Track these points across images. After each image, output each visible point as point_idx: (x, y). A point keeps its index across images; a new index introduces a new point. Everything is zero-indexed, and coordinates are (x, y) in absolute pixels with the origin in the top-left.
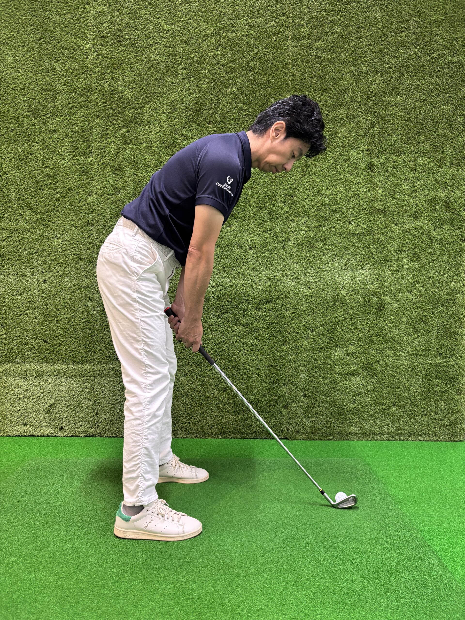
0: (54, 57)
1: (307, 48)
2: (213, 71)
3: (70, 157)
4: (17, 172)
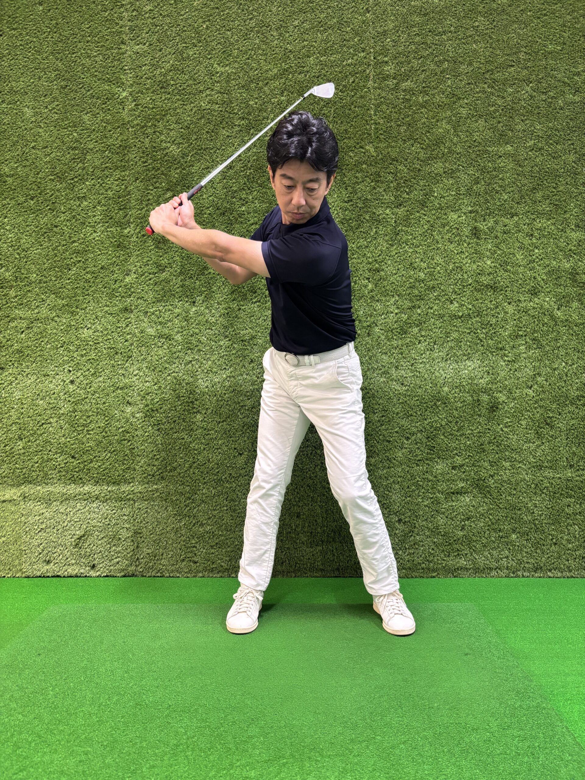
0: (83, 108)
1: (393, 89)
3: (103, 229)
4: (38, 249)
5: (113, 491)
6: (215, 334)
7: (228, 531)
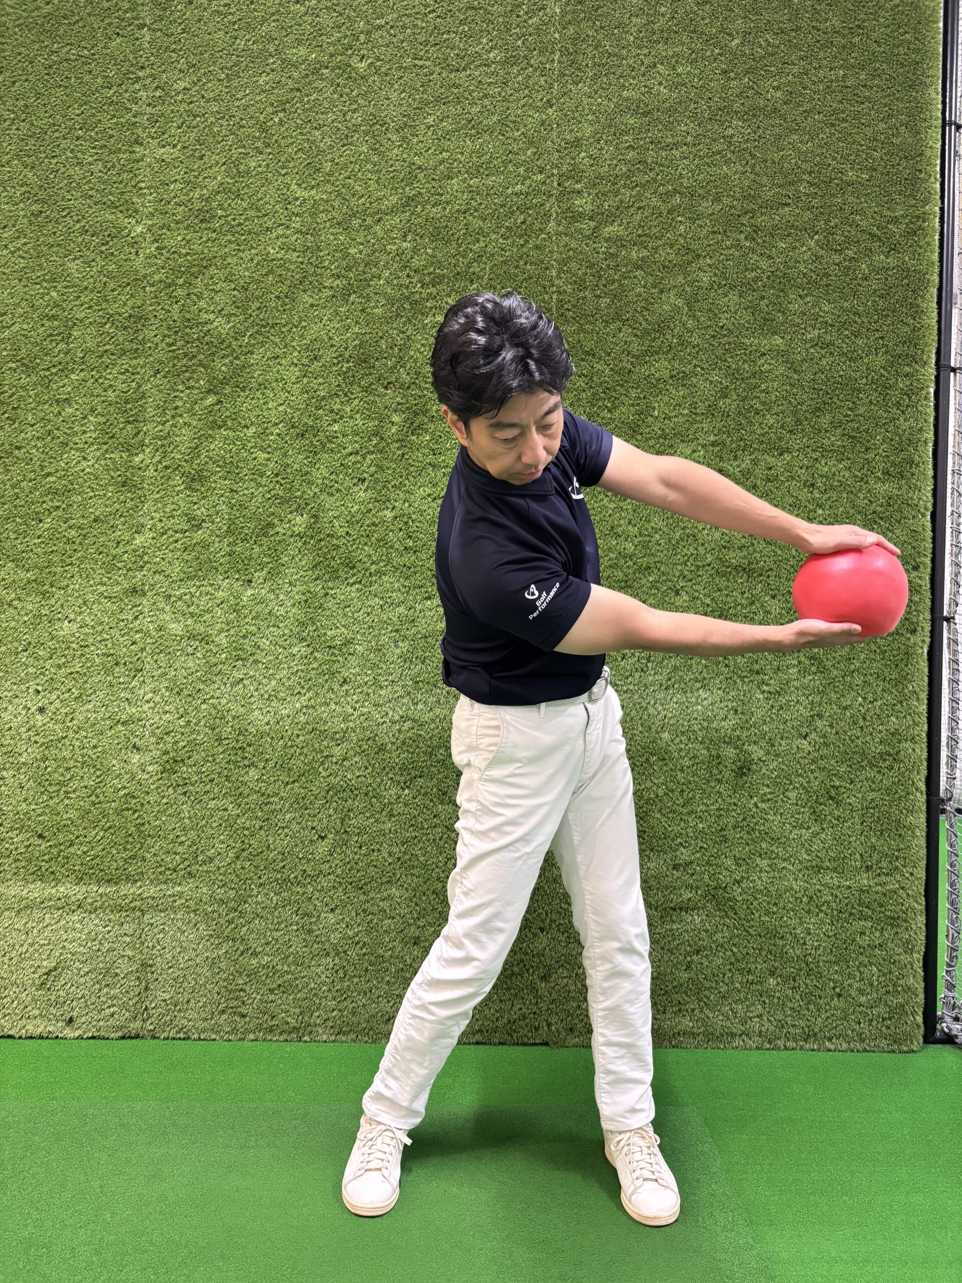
0: (67, 250)
1: (589, 238)
2: (395, 282)
3: (98, 454)
5: (107, 895)
6: (284, 635)
7: (298, 965)
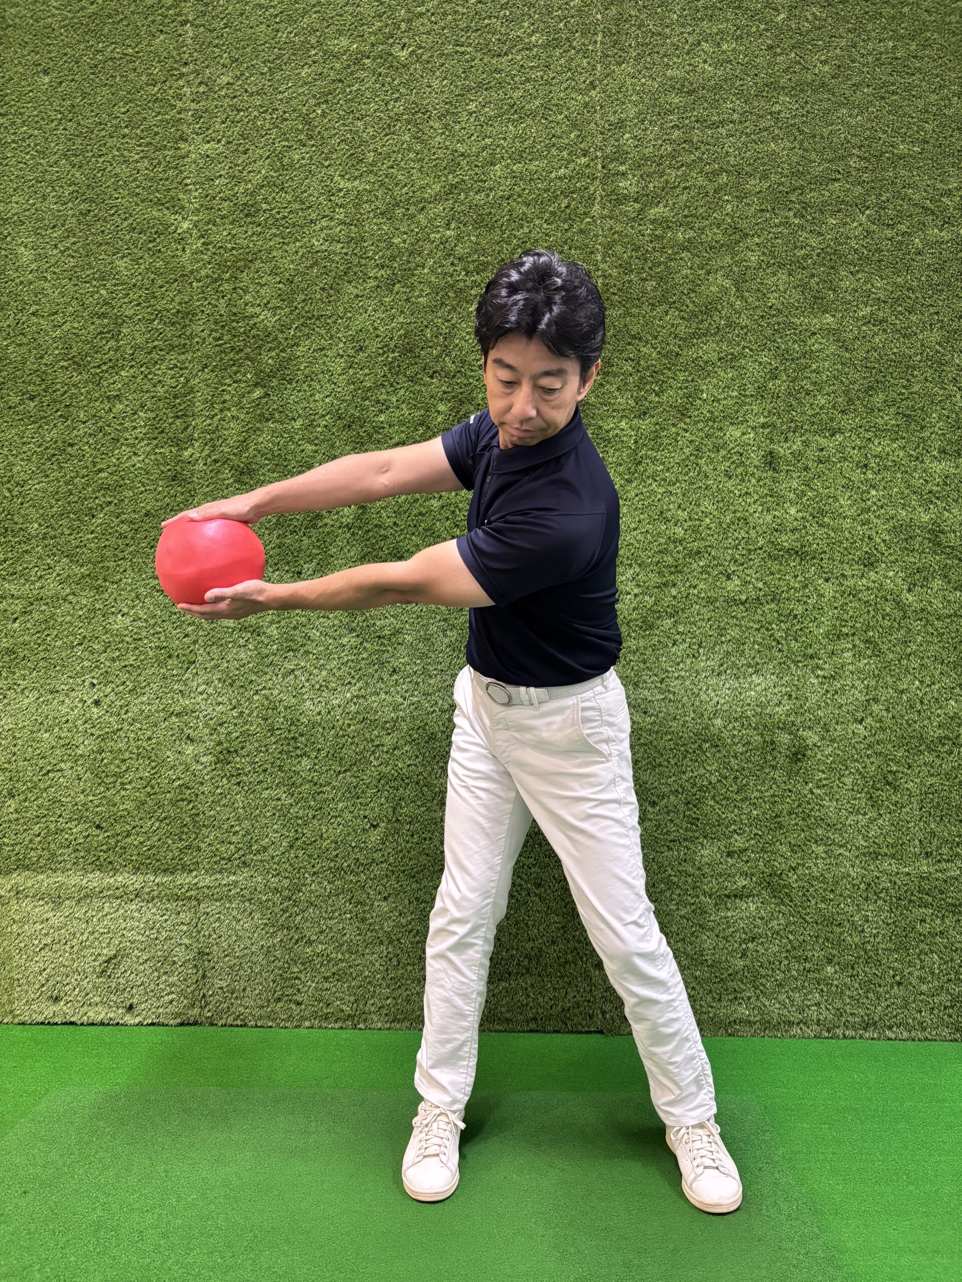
0: (116, 248)
1: (633, 220)
2: (439, 270)
3: (148, 449)
5: (163, 884)
6: (334, 626)
7: (352, 953)
